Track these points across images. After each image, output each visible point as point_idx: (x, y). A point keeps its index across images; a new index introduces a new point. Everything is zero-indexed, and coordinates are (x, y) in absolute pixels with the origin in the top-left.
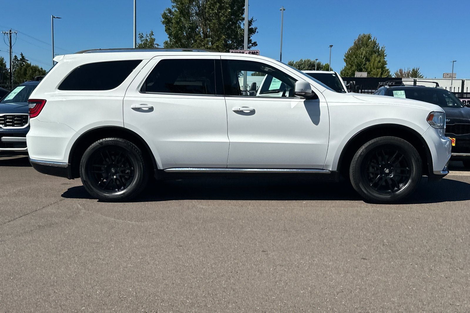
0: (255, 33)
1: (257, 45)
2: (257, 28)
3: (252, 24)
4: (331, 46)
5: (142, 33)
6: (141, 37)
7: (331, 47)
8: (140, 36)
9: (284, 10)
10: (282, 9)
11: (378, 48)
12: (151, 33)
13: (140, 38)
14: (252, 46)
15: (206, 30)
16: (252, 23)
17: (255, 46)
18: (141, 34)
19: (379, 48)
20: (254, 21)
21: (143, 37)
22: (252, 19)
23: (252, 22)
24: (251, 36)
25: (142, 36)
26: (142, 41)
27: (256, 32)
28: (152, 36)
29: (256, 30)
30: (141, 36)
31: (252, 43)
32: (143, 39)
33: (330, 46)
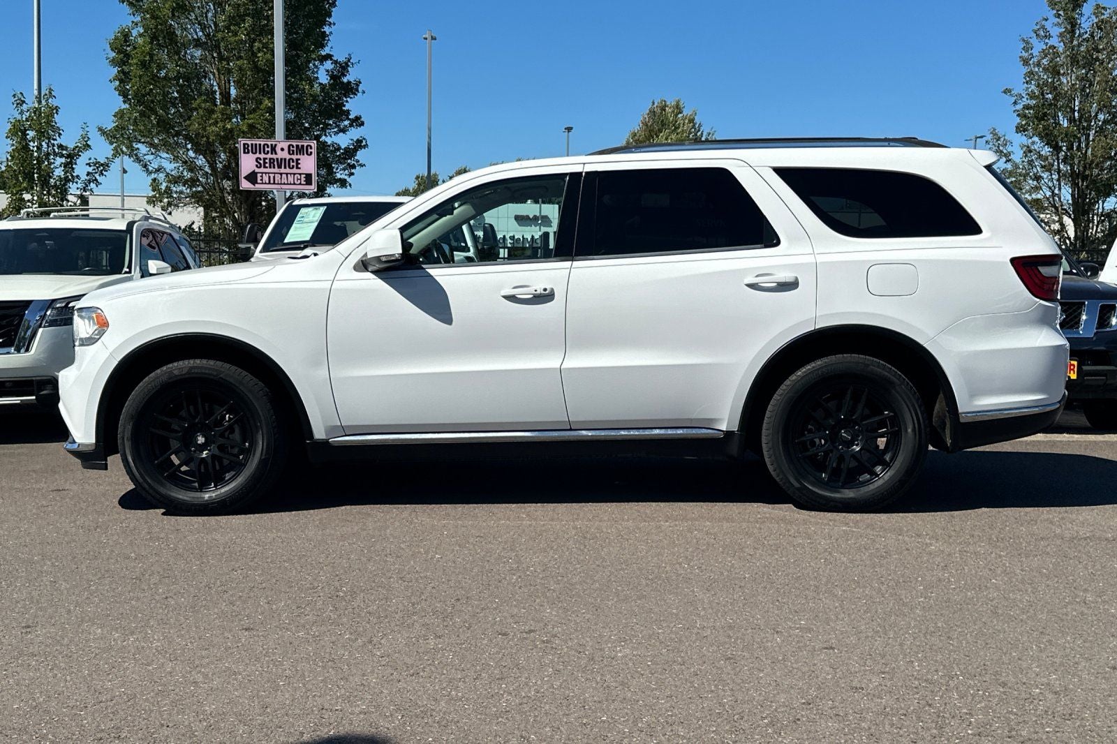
0: (356, 95)
1: (362, 124)
2: (360, 83)
3: (348, 71)
4: (569, 129)
5: (21, 93)
6: (18, 101)
7: (569, 132)
8: (16, 99)
9: (433, 38)
10: (427, 36)
11: (699, 134)
12: (47, 92)
13: (18, 104)
14: (351, 125)
15: (225, 84)
16: (349, 68)
17: (357, 125)
18: (20, 96)
19: (702, 134)
20: (352, 64)
21: (24, 102)
22: (349, 61)
23: (348, 66)
24: (347, 101)
25: (23, 99)
26: (22, 113)
27: (360, 90)
28: (50, 100)
29: (358, 85)
30: (20, 99)
31: (350, 119)
32: (25, 107)
33: (565, 129)
